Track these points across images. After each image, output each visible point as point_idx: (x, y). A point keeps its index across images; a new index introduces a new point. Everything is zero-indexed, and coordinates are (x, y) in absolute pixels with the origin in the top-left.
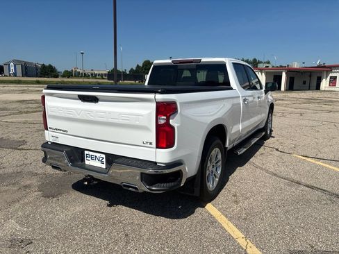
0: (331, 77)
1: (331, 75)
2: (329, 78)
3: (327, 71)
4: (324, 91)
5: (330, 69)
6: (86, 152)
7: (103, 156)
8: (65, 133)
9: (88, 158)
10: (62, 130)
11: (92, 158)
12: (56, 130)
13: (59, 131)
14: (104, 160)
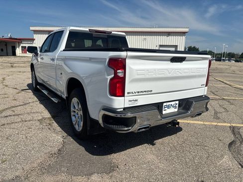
0: (22, 47)
1: (22, 45)
4: (19, 56)
5: (20, 41)
6: (165, 104)
7: (177, 102)
8: (149, 93)
9: (165, 109)
10: (145, 91)
11: (168, 107)
12: (137, 94)
13: (142, 93)
14: (177, 105)
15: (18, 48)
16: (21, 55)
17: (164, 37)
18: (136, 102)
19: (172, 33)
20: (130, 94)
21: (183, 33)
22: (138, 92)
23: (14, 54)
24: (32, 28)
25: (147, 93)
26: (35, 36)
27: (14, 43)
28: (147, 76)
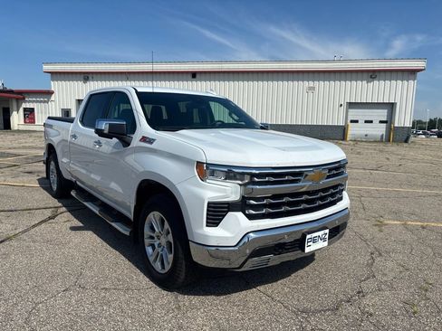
0: (25, 110)
1: (24, 105)
2: (21, 110)
3: (17, 100)
4: (19, 131)
5: (21, 96)
15: (15, 113)
16: (22, 128)
17: (359, 82)
19: (382, 74)
21: (411, 73)
23: (7, 126)
24: (47, 68)
26: (55, 86)
27: (8, 100)
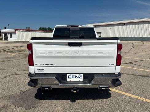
6: (68, 75)
7: (82, 75)
8: (52, 65)
9: (69, 78)
10: (49, 64)
11: (73, 77)
12: (42, 65)
13: (46, 65)
14: (82, 77)
18: (43, 71)
20: (37, 65)
22: (43, 65)
25: (50, 66)
28: (47, 55)
